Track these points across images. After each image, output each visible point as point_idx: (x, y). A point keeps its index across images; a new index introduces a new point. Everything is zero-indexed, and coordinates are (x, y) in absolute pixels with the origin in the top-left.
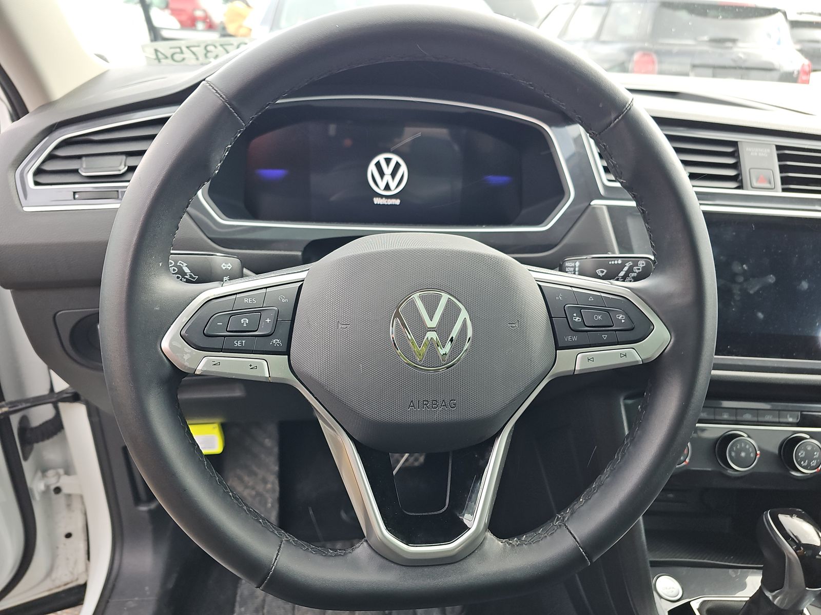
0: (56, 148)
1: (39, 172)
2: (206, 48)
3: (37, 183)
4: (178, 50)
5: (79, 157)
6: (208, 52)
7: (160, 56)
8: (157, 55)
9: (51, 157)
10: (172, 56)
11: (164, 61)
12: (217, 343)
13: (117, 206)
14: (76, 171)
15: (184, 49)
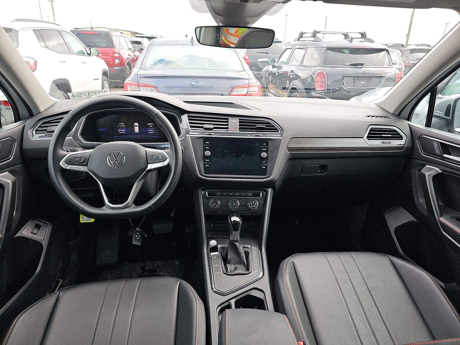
0: (41, 124)
1: (36, 130)
2: (88, 93)
3: (36, 133)
4: (80, 94)
5: (47, 127)
6: (89, 94)
7: (74, 96)
8: (73, 96)
9: (40, 127)
10: (78, 95)
11: (75, 98)
12: (72, 163)
13: (51, 139)
14: (46, 130)
15: (81, 93)
